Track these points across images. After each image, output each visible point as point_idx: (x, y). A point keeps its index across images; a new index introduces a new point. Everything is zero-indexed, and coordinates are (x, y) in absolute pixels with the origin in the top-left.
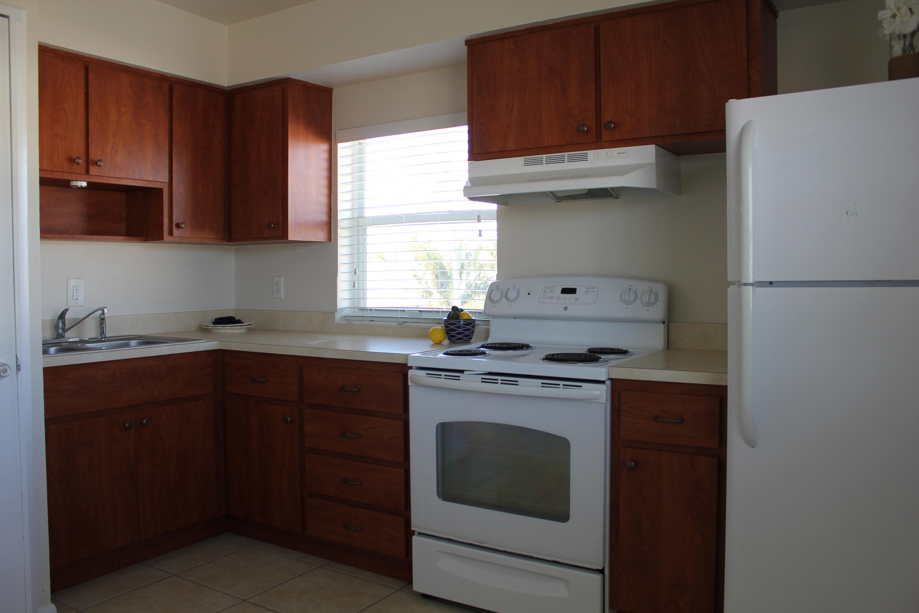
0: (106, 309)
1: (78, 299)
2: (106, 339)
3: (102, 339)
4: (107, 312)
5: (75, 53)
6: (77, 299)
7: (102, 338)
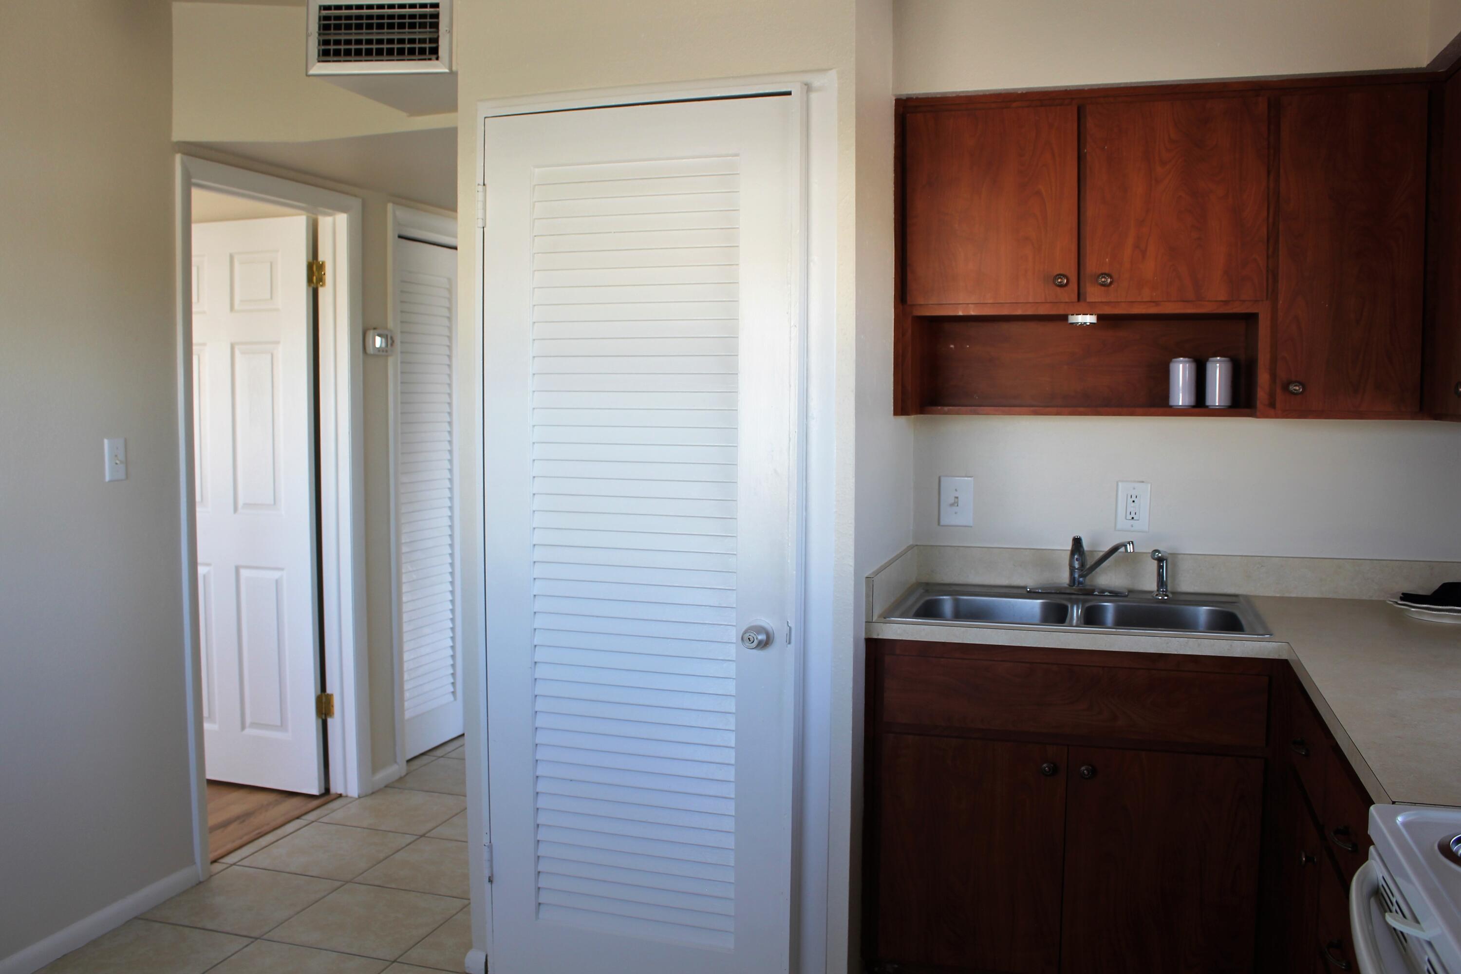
0: (1131, 545)
1: (1135, 519)
2: (1166, 598)
3: (1157, 597)
4: (1132, 551)
5: (1064, 89)
6: (1133, 518)
7: (1157, 595)
